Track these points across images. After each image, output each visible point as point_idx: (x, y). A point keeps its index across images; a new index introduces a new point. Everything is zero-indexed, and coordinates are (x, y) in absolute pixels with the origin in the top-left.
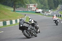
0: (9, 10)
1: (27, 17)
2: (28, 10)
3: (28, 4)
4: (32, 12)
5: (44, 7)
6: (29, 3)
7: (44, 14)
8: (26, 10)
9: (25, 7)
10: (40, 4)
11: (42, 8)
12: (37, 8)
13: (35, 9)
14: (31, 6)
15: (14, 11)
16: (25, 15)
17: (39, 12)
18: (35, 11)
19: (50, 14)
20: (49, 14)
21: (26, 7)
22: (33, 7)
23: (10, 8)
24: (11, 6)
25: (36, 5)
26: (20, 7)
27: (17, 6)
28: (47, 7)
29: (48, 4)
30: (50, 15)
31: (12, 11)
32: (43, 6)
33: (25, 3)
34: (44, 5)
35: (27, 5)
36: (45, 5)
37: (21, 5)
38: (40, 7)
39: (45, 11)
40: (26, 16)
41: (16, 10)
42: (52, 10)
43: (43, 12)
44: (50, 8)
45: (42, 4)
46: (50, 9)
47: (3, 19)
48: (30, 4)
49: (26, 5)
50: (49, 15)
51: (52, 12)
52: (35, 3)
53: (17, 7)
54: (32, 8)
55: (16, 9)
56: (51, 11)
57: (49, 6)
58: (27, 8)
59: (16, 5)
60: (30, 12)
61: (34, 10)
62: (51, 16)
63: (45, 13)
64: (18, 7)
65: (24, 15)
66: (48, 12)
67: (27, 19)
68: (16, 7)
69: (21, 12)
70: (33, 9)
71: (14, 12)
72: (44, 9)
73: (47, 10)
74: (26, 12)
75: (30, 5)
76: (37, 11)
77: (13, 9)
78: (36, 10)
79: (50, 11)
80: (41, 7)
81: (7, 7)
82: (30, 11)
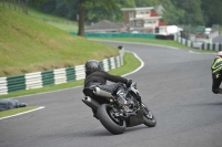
0: (62, 31)
1: (126, 54)
2: (128, 29)
3: (128, 7)
4: (146, 35)
5: (186, 16)
6: (133, 3)
7: (189, 42)
8: (124, 30)
9: (118, 18)
10: (172, 7)
11: (179, 23)
12: (162, 22)
13: (156, 25)
14: (142, 14)
15: (80, 33)
16: (120, 48)
17: (171, 37)
18: (154, 33)
19: (210, 41)
20: (207, 41)
21: (122, 18)
22: (146, 17)
23: (66, 21)
24: (70, 15)
25: (160, 9)
26: (102, 19)
27: (91, 16)
28: (200, 16)
29: (203, 7)
30: (209, 45)
31: (73, 34)
32: (182, 12)
33: (119, 5)
34: (186, 10)
35: (127, 12)
36: (190, 11)
37: (105, 12)
38: (171, 18)
39: (192, 33)
40: (122, 52)
41: (87, 29)
42: (218, 26)
43: (183, 35)
44: (208, 20)
45: (179, 6)
46: (209, 25)
47: (41, 64)
48: (137, 9)
49: (121, 12)
50: (206, 47)
51: (216, 34)
52: (154, 5)
53: (90, 18)
54: (142, 22)
55: (86, 27)
56: (212, 32)
57: (205, 14)
58: (127, 21)
59: (87, 11)
60: (135, 36)
61: (150, 30)
62: (208, 48)
63: (193, 38)
64: (95, 20)
65: (116, 47)
66: (202, 35)
67: (125, 63)
68: (86, 19)
69: (105, 36)
70: (146, 26)
71: (80, 38)
72: (187, 23)
73: (200, 28)
74: (123, 35)
75: (135, 13)
76: (162, 33)
77: (75, 28)
78: (157, 30)
79: (208, 30)
80: (177, 18)
81: (56, 19)
82: (136, 32)
